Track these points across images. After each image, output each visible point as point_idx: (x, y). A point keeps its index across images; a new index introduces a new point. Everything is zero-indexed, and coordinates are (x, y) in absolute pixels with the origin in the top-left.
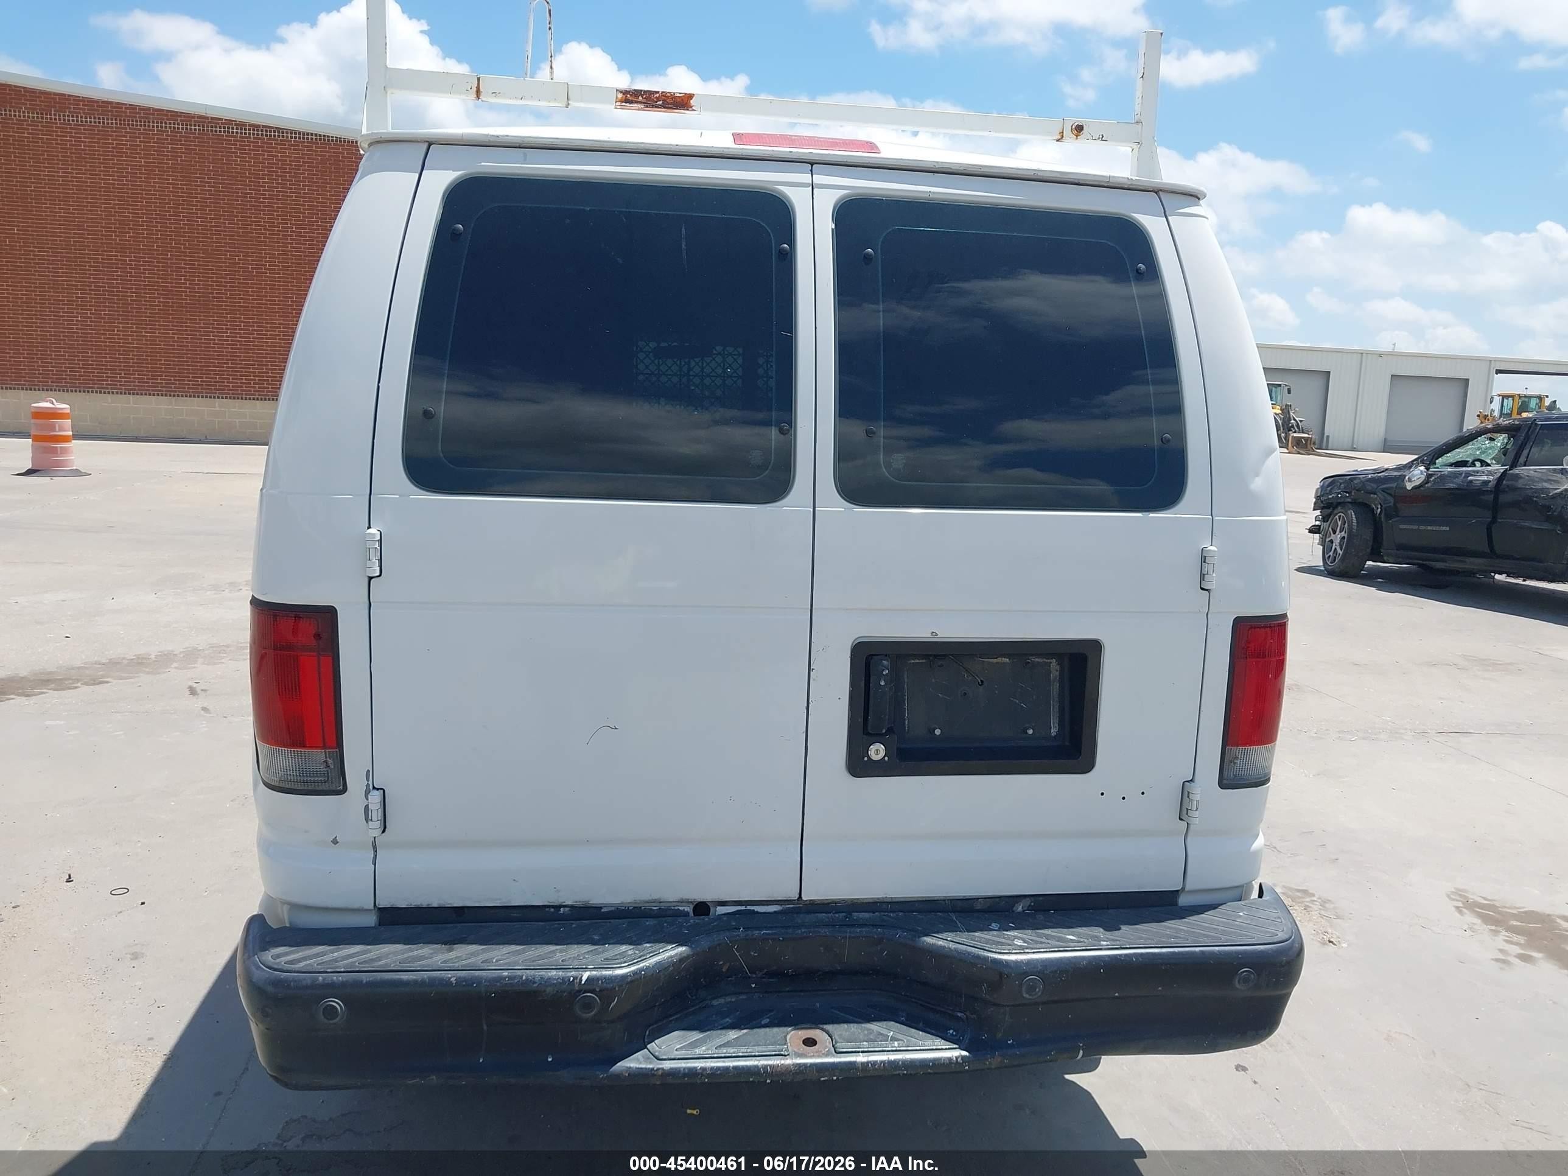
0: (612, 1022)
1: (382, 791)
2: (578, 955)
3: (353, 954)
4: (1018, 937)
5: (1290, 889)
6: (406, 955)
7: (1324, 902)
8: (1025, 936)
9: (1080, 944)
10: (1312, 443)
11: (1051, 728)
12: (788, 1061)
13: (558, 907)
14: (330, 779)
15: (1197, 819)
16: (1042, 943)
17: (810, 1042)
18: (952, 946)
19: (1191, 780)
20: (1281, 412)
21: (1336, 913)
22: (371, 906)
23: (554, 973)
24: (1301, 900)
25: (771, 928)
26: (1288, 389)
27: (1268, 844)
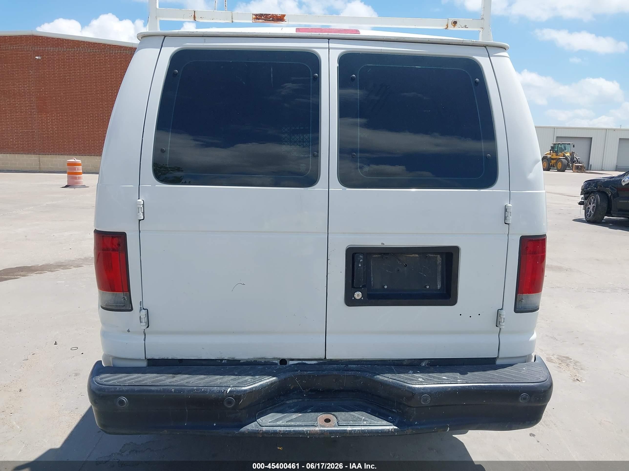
0: (241, 409)
1: (147, 310)
2: (227, 381)
3: (133, 378)
4: (420, 377)
5: (561, 356)
6: (154, 379)
7: (576, 363)
8: (424, 377)
9: (448, 381)
10: (584, 168)
11: (438, 285)
12: (317, 429)
13: (222, 360)
14: (126, 305)
15: (504, 326)
16: (431, 380)
17: (328, 421)
18: (391, 380)
19: (501, 309)
20: (570, 155)
21: (581, 367)
22: (144, 358)
23: (216, 388)
24: (565, 361)
25: (312, 371)
26: (573, 145)
27: (552, 337)
